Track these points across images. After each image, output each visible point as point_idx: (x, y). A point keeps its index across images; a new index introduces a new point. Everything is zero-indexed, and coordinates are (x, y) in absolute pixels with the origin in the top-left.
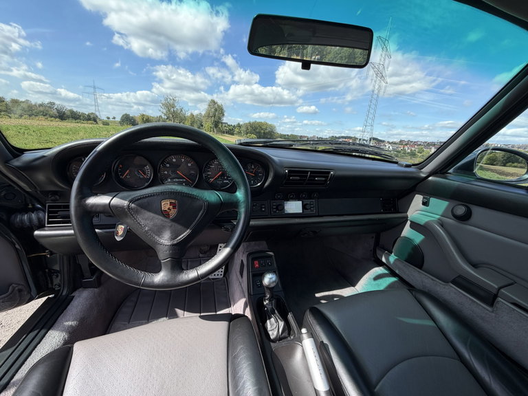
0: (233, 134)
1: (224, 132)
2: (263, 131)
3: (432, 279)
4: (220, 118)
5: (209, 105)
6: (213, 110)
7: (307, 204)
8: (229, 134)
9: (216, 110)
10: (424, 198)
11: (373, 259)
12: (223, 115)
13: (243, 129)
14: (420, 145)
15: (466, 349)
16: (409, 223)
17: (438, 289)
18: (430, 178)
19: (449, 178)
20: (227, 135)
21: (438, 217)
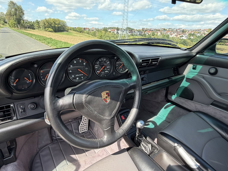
0: (34, 29)
1: (26, 28)
2: (57, 26)
3: (201, 105)
4: (21, 17)
5: (9, 6)
6: (13, 10)
7: (143, 78)
8: (31, 28)
9: (16, 10)
10: (193, 66)
11: (165, 100)
12: (23, 14)
13: (41, 24)
14: (153, 31)
15: (224, 132)
16: (185, 79)
17: (204, 109)
18: (198, 56)
19: (205, 54)
20: (29, 29)
21: (196, 74)
